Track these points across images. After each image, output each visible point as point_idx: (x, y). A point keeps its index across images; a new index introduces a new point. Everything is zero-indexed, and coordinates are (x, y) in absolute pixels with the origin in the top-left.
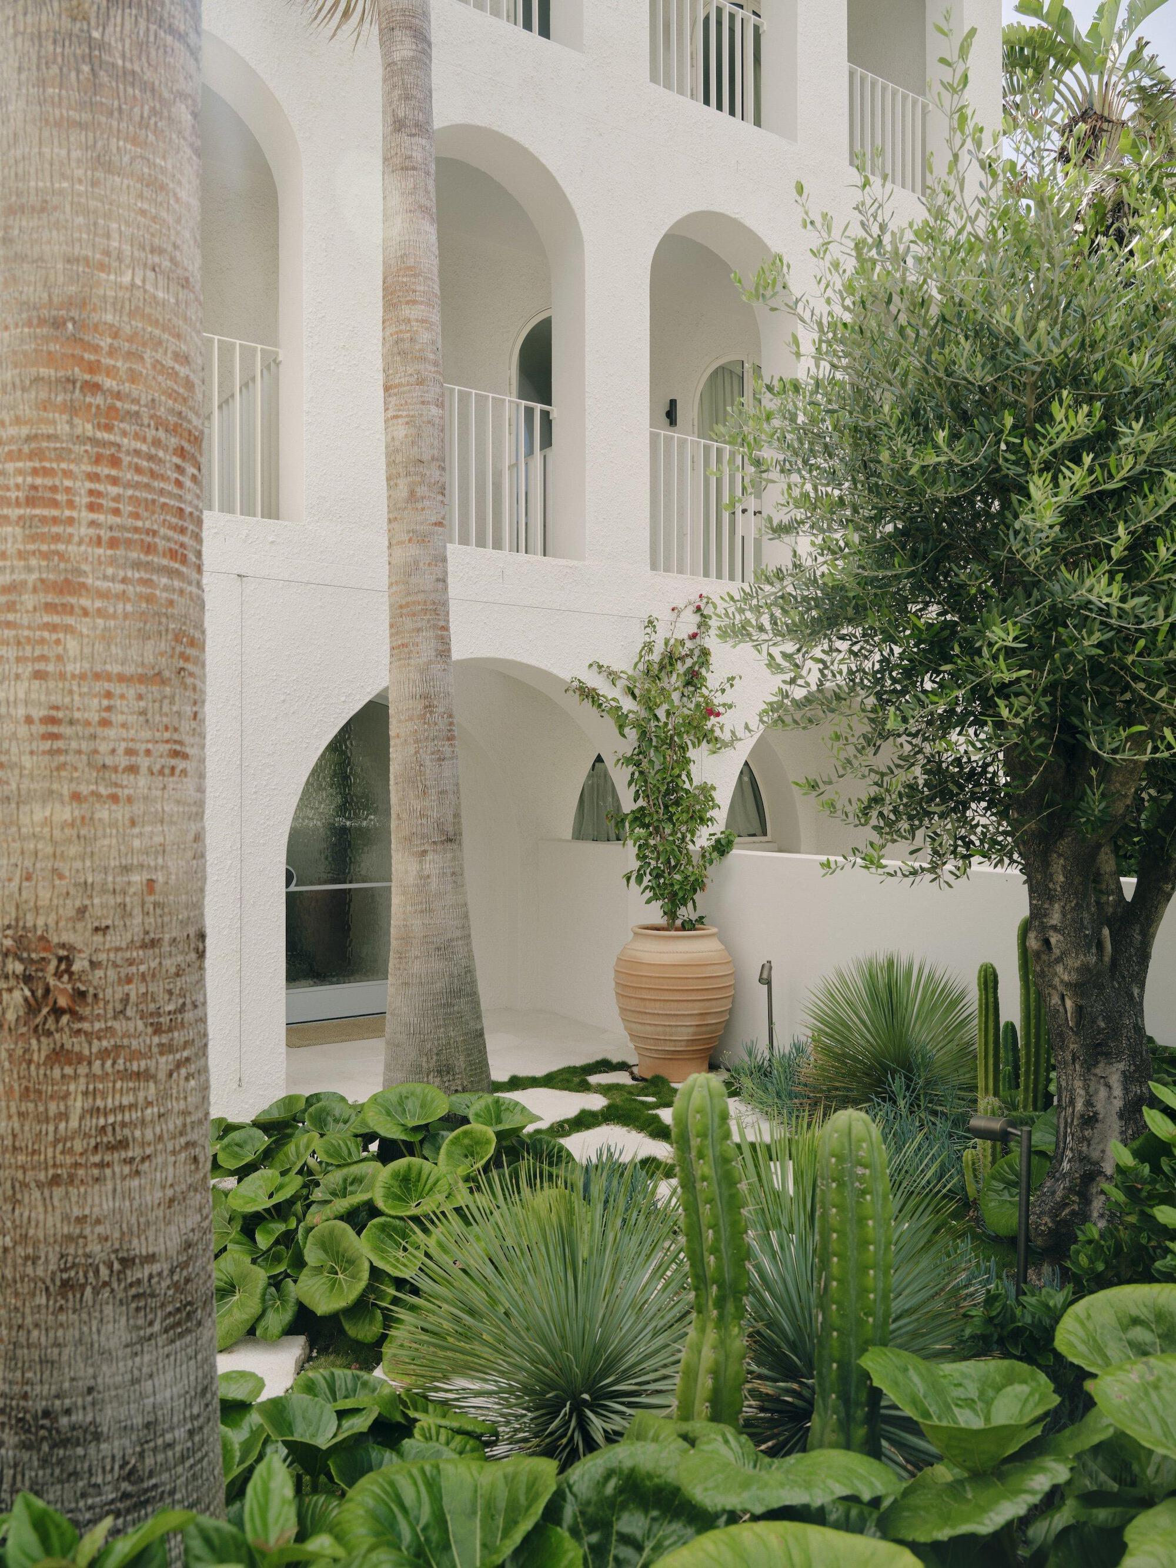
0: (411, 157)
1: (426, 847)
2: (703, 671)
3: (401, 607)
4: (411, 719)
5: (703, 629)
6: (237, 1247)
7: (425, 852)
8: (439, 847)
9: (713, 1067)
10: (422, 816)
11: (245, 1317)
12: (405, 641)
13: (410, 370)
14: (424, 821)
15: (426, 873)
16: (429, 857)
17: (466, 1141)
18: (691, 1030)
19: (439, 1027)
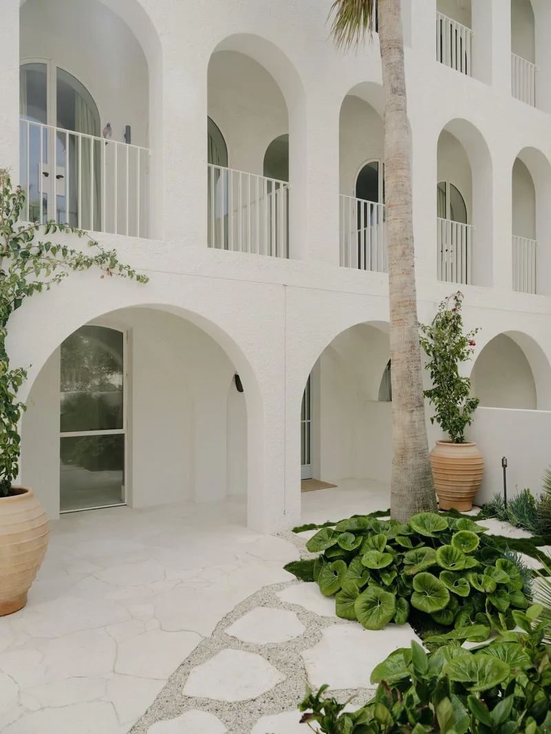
0: (400, 105)
1: (413, 409)
2: (459, 326)
3: (399, 303)
4: (405, 352)
5: (458, 307)
6: (372, 584)
7: (412, 411)
8: (419, 409)
9: (474, 506)
10: (411, 395)
11: (389, 614)
12: (401, 318)
13: (402, 199)
14: (412, 397)
15: (414, 420)
16: (414, 413)
17: (462, 538)
18: (469, 488)
19: (422, 488)
